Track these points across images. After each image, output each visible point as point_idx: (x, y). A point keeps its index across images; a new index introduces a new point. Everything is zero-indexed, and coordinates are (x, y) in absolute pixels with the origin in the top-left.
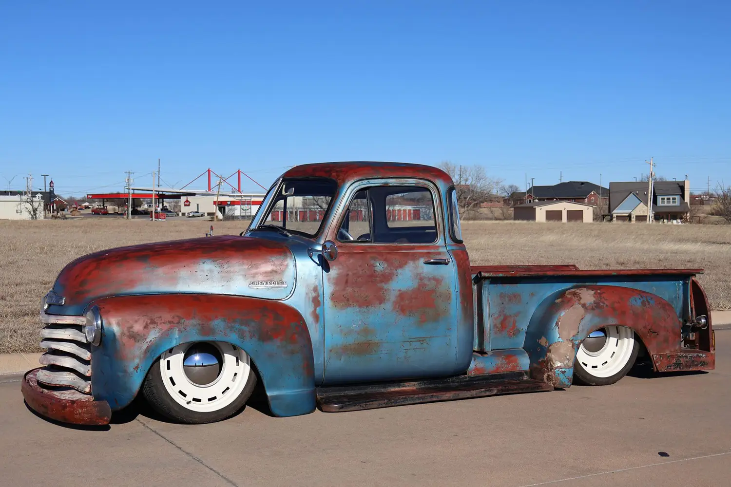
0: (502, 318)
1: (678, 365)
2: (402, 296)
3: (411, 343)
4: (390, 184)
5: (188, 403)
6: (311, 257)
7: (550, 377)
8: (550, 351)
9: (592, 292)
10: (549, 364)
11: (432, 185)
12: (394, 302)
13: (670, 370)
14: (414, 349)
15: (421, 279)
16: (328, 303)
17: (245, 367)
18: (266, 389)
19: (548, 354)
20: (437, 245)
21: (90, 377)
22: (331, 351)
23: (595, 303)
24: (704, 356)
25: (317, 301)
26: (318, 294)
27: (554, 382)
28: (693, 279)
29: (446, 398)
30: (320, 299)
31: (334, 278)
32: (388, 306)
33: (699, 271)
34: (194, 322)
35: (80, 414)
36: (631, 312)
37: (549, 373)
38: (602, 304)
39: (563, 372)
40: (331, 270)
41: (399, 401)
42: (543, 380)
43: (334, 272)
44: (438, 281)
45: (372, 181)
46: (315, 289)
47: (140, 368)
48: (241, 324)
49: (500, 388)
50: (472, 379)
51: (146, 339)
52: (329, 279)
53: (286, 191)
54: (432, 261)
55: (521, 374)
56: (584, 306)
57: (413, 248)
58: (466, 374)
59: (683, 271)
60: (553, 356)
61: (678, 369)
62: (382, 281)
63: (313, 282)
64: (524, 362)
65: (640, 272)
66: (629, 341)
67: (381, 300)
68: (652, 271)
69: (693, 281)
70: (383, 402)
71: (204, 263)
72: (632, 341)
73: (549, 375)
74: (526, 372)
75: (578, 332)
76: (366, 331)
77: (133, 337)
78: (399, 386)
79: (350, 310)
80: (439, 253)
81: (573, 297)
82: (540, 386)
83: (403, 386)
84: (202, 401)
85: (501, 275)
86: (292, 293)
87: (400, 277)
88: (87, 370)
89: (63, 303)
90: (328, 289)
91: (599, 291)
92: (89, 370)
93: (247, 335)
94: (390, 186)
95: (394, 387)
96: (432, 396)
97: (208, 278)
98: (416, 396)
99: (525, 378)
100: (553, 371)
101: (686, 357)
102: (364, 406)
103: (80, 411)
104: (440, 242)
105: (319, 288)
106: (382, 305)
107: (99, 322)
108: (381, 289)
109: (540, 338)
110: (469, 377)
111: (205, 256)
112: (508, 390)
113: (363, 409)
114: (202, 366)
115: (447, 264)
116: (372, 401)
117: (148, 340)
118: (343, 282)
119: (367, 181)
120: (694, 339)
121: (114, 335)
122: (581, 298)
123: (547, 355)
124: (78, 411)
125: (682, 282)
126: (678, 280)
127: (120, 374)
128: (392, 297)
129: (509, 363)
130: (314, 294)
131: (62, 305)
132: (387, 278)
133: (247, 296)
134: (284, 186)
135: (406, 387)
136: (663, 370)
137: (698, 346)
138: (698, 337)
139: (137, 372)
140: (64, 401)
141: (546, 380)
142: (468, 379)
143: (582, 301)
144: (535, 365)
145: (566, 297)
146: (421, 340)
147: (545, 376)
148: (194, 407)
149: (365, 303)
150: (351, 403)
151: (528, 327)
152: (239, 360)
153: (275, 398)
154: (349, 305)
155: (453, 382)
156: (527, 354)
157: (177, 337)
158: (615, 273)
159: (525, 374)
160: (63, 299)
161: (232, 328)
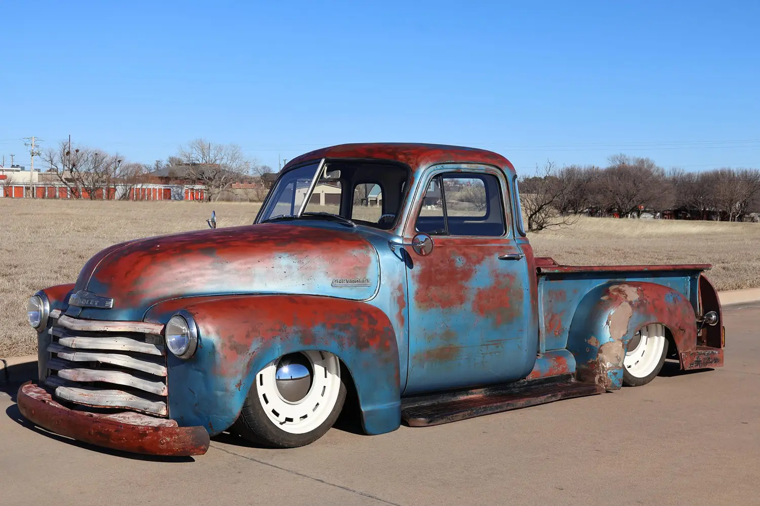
0: (550, 317)
1: (698, 362)
2: (480, 294)
3: (488, 346)
4: (463, 170)
5: (281, 424)
6: (393, 251)
7: (602, 379)
8: (601, 352)
9: (635, 289)
10: (600, 366)
11: (500, 172)
12: (474, 302)
13: (692, 368)
14: (490, 353)
15: (497, 276)
16: (412, 302)
17: (333, 379)
18: (361, 403)
19: (599, 354)
20: (506, 238)
21: (166, 396)
22: (415, 358)
23: (640, 301)
24: (717, 352)
25: (402, 302)
26: (403, 293)
27: (606, 384)
28: (702, 274)
29: (521, 406)
30: (405, 299)
31: (417, 276)
32: (468, 306)
33: (708, 267)
34: (294, 328)
35: (167, 443)
36: (667, 309)
37: (601, 375)
38: (645, 302)
39: (615, 374)
40: (414, 266)
41: (480, 411)
42: (594, 382)
43: (417, 268)
44: (511, 277)
45: (446, 166)
46: (400, 288)
47: (242, 386)
48: (340, 330)
49: (563, 392)
50: (530, 383)
51: (248, 350)
52: (413, 276)
53: (328, 175)
54: (506, 256)
55: (569, 376)
56: (630, 303)
57: (486, 242)
58: (525, 379)
59: (697, 266)
60: (604, 356)
61: (698, 367)
62: (462, 279)
63: (398, 279)
64: (571, 364)
65: (665, 267)
66: (659, 339)
67: (462, 300)
68: (674, 267)
69: (701, 276)
70: (466, 413)
71: (280, 258)
72: (663, 339)
73: (600, 377)
74: (573, 374)
75: (627, 332)
76: (448, 334)
77: (235, 348)
78: (467, 395)
79: (433, 310)
80: (510, 248)
81: (620, 295)
82: (594, 389)
83: (471, 394)
84: (294, 420)
85: (557, 271)
86: (376, 292)
87: (478, 273)
88: (162, 389)
89: (111, 306)
90: (413, 287)
91: (640, 288)
92: (164, 388)
93: (346, 341)
94: (462, 172)
95: (463, 394)
96: (508, 404)
97: (286, 275)
98: (495, 405)
99: (573, 380)
100: (605, 372)
101: (704, 354)
102: (451, 418)
103: (168, 439)
104: (509, 235)
105: (403, 286)
106: (463, 305)
107: (195, 330)
108: (462, 287)
109: (590, 338)
110: (527, 381)
111: (279, 250)
112: (570, 394)
113: (450, 421)
114: (292, 379)
115: (518, 259)
116: (457, 413)
117: (251, 351)
118: (426, 279)
119: (440, 166)
120: (701, 335)
121: (213, 346)
122: (627, 295)
123: (598, 356)
124: (165, 439)
125: (689, 277)
126: (687, 276)
127: (219, 393)
128: (472, 296)
129: (558, 366)
130: (398, 294)
131: (110, 309)
132: (467, 274)
133: (330, 297)
134: (326, 168)
135: (473, 394)
136: (687, 368)
137: (706, 343)
138: (705, 333)
139: (239, 390)
140: (140, 428)
141: (597, 383)
142: (526, 383)
143: (629, 299)
144: (584, 367)
145: (612, 294)
146: (497, 343)
147: (597, 378)
148: (287, 428)
149: (446, 303)
150: (438, 416)
151: (571, 326)
152: (327, 371)
153: (370, 413)
154: (433, 306)
155: (514, 387)
156: (573, 356)
157: (280, 346)
158: (646, 269)
159: (572, 376)
160: (110, 301)
161: (332, 334)
